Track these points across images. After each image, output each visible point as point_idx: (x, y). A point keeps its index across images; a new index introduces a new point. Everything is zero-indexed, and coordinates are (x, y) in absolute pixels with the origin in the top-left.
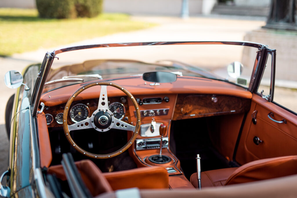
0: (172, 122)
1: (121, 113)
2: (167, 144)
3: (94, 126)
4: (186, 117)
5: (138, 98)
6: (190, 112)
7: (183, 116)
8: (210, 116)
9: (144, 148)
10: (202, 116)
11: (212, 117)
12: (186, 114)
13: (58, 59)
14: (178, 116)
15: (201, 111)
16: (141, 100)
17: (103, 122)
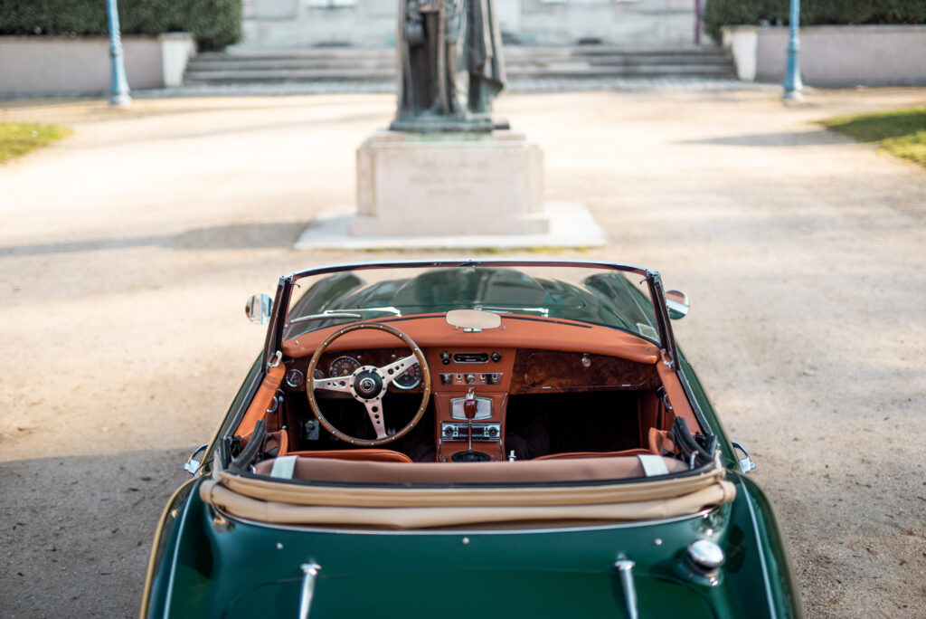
0: (511, 397)
1: (415, 375)
2: (498, 435)
3: (354, 393)
4: (534, 391)
5: (446, 352)
6: (541, 383)
7: (528, 388)
8: (580, 391)
9: (454, 438)
10: (566, 391)
11: (584, 393)
12: (534, 385)
13: (299, 286)
14: (518, 386)
15: (563, 382)
16: (450, 356)
17: (368, 388)
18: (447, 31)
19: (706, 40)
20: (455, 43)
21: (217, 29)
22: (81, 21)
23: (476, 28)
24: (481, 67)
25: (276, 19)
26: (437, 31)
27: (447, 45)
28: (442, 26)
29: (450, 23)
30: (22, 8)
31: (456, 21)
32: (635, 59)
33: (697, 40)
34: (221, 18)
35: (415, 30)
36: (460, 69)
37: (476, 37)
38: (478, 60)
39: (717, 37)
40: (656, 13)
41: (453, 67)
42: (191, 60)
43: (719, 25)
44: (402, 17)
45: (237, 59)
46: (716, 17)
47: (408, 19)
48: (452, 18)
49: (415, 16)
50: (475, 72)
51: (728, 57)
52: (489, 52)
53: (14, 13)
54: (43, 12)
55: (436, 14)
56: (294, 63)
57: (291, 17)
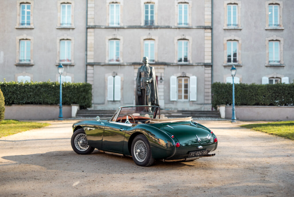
18: (146, 93)
19: (214, 110)
20: (148, 96)
21: (86, 103)
22: (51, 101)
23: (153, 93)
24: (154, 101)
25: (99, 104)
26: (144, 93)
27: (147, 96)
28: (145, 92)
29: (147, 91)
30: (35, 97)
31: (149, 91)
32: (194, 113)
33: (212, 109)
34: (87, 100)
35: (140, 93)
36: (149, 102)
37: (153, 94)
38: (154, 100)
39: (216, 108)
40: (201, 104)
41: (148, 101)
42: (78, 111)
43: (216, 105)
44: (137, 90)
45: (90, 111)
46: (215, 103)
47: (138, 90)
48: (148, 90)
49: (139, 90)
50: (153, 102)
51: (219, 113)
52: (156, 98)
53: (33, 98)
54: (41, 98)
55: (144, 89)
56: (105, 112)
57: (103, 104)
